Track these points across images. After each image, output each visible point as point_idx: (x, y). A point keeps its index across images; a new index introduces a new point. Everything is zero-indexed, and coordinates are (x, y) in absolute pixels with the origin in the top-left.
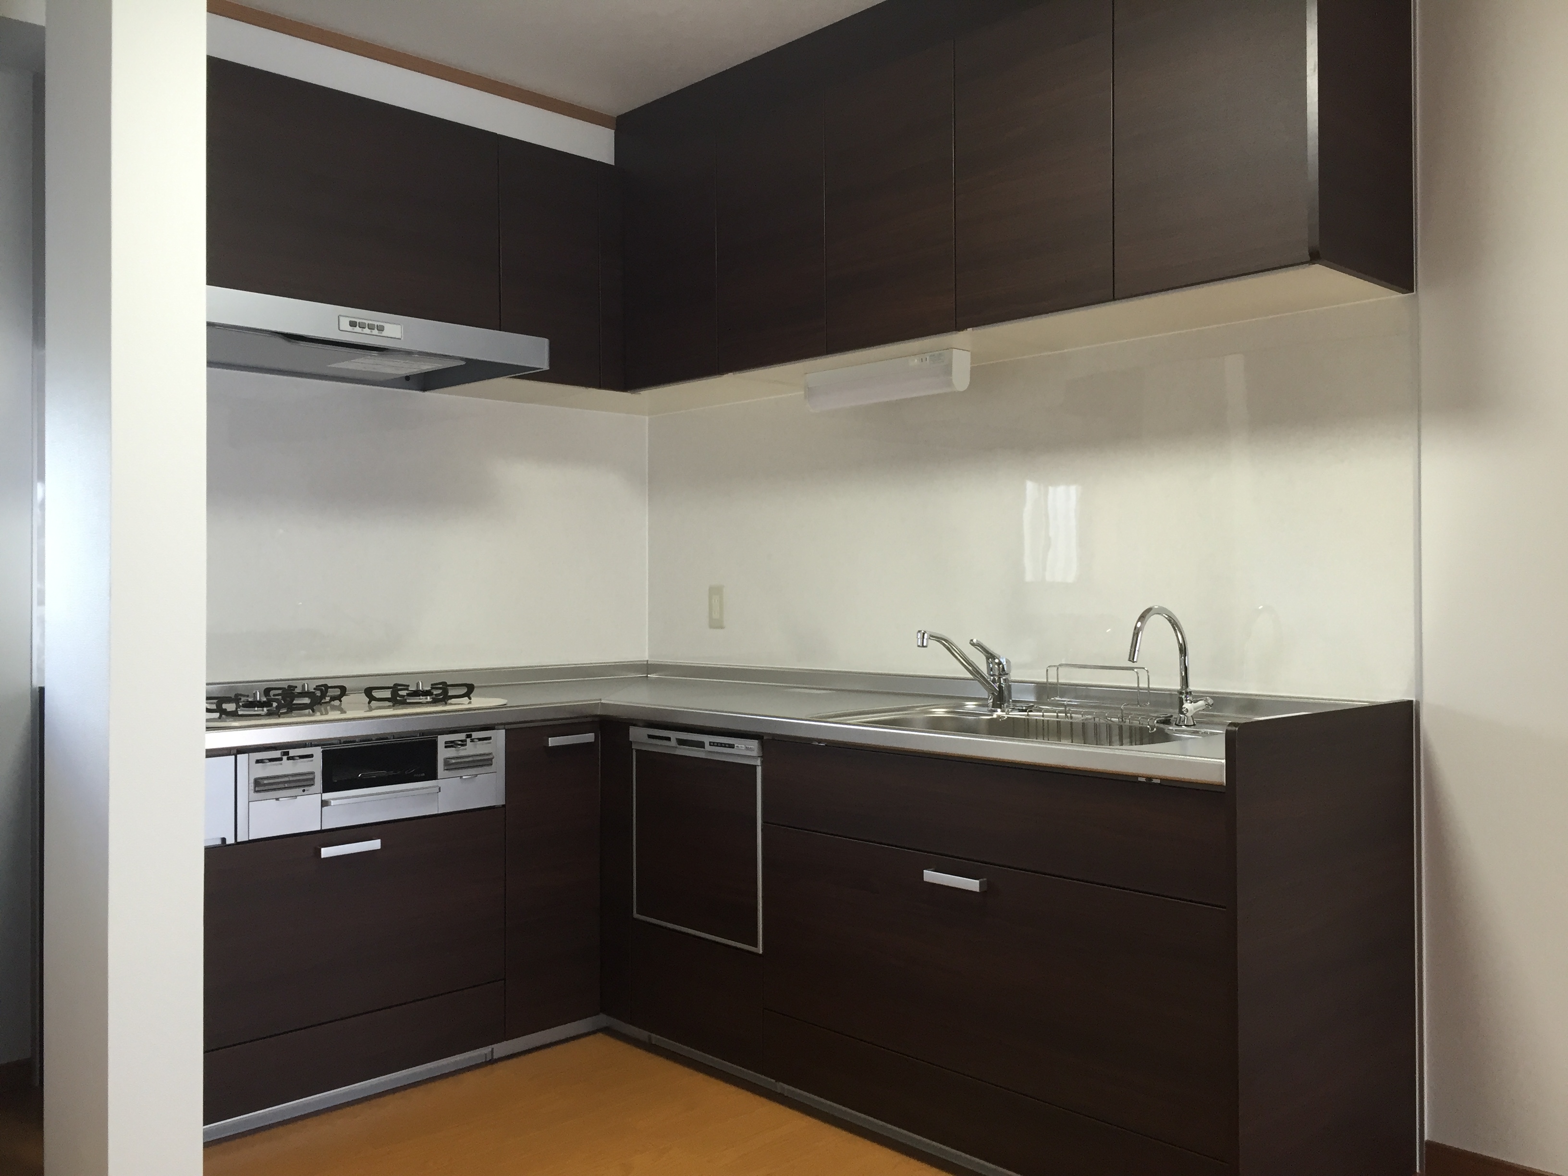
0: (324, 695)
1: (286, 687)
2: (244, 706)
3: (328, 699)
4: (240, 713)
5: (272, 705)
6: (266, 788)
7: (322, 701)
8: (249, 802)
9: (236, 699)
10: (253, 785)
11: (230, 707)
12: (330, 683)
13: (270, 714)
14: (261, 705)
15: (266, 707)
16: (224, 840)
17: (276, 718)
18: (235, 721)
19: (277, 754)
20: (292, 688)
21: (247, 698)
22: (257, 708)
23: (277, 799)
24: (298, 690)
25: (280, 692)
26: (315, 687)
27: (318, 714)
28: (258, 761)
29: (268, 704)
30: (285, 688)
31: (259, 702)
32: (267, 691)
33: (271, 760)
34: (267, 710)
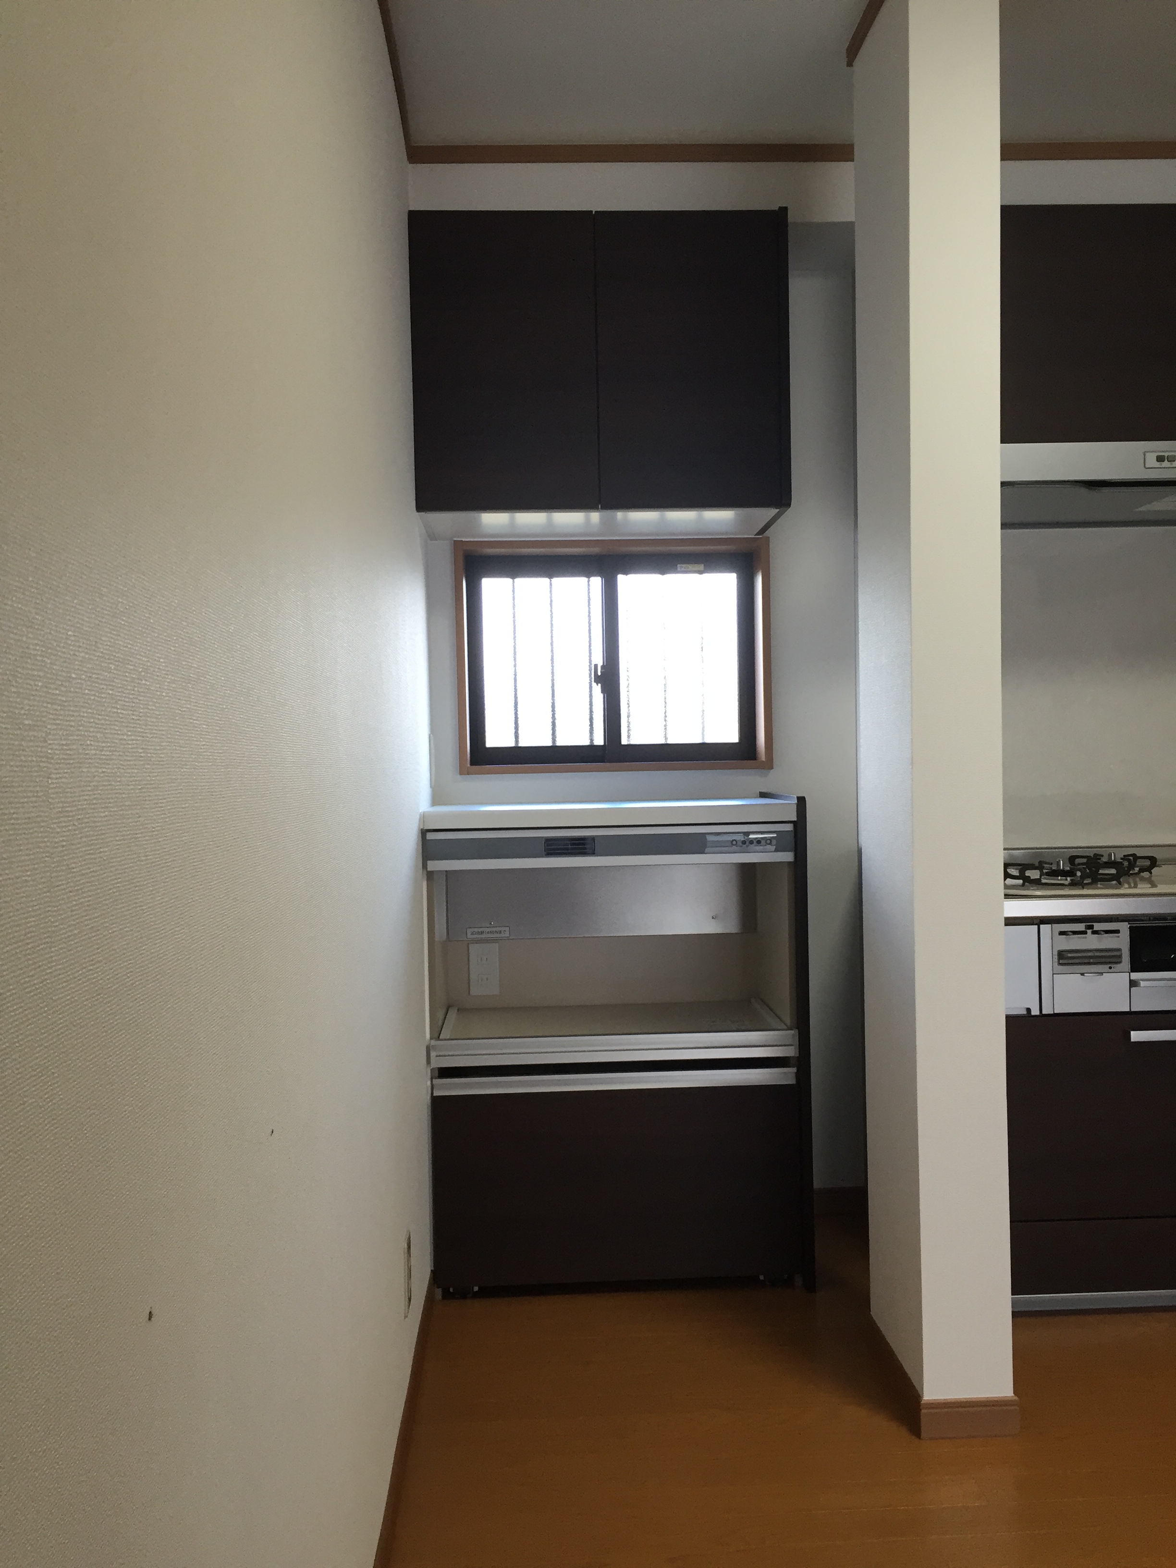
0: (1132, 866)
1: (1092, 855)
2: (1047, 874)
3: (1137, 869)
4: (1044, 881)
5: (1075, 875)
6: (1070, 961)
7: (1131, 872)
8: (1053, 974)
9: (1040, 867)
10: (1056, 957)
11: (1034, 874)
12: (1140, 853)
13: (1073, 884)
14: (1064, 874)
15: (1069, 876)
16: (1029, 1010)
17: (1080, 889)
18: (1038, 890)
19: (1081, 927)
20: (1097, 856)
21: (1051, 866)
22: (1061, 876)
23: (1082, 974)
24: (1105, 859)
25: (1085, 860)
26: (1122, 857)
27: (1126, 886)
28: (1062, 933)
29: (1071, 873)
30: (1090, 856)
31: (1063, 870)
32: (1072, 859)
33: (1075, 933)
34: (1071, 880)
